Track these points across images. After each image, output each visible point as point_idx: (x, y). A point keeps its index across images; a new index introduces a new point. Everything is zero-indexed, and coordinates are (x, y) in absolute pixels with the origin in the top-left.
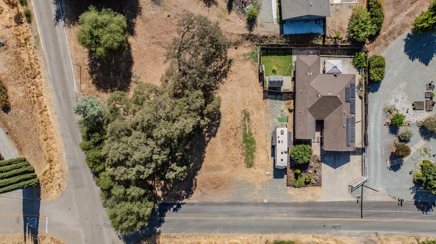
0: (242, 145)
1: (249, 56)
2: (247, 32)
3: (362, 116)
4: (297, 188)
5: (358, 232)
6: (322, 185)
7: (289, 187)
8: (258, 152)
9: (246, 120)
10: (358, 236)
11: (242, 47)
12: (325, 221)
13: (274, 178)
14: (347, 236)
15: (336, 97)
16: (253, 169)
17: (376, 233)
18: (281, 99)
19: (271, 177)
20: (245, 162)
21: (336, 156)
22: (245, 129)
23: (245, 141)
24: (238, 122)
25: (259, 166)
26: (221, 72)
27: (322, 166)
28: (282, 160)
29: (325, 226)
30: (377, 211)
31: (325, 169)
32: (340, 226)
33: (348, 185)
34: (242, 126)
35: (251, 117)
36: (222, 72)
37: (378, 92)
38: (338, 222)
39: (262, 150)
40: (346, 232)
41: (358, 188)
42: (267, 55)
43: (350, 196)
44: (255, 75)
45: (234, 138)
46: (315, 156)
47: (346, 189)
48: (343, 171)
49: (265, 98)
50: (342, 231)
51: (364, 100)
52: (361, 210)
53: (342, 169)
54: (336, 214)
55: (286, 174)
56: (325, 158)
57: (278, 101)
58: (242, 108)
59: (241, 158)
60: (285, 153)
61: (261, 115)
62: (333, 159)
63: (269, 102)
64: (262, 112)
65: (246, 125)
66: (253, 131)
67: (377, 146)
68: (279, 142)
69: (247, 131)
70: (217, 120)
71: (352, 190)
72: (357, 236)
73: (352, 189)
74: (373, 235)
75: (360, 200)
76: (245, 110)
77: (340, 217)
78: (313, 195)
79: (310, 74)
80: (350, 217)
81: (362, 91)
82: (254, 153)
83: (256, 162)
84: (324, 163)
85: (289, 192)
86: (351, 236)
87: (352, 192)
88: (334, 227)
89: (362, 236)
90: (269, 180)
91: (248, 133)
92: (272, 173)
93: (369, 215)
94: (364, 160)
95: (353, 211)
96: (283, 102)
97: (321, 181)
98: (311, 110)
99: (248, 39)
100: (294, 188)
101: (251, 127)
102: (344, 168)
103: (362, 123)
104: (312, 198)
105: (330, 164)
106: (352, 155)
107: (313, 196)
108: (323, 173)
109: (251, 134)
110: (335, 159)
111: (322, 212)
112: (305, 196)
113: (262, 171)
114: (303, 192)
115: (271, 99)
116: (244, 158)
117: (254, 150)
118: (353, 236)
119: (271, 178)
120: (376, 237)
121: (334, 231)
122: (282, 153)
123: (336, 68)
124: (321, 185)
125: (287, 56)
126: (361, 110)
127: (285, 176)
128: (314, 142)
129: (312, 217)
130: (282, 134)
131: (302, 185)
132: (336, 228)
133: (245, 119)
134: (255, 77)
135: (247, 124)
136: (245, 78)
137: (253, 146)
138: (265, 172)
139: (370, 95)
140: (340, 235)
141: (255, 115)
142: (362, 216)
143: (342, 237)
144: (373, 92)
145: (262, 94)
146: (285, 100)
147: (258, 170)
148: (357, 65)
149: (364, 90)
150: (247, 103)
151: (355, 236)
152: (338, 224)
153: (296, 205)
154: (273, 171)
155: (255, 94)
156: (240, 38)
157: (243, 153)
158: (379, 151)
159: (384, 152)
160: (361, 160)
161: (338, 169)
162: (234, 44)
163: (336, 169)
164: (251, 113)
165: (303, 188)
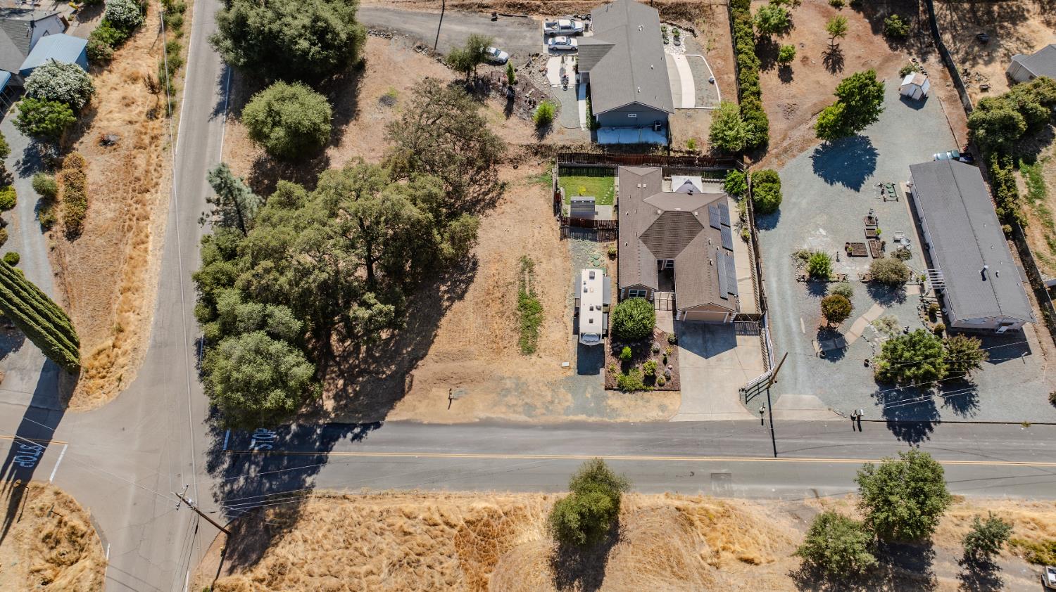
0: (515, 314)
1: (537, 179)
2: (534, 141)
3: (752, 270)
4: (627, 394)
5: (773, 488)
6: (682, 387)
7: (610, 393)
8: (546, 327)
9: (526, 272)
10: (774, 498)
11: (527, 167)
12: (695, 463)
13: (579, 373)
14: (746, 498)
15: (690, 213)
16: (534, 357)
17: (815, 491)
18: (594, 240)
19: (573, 372)
20: (517, 345)
21: (708, 336)
22: (524, 286)
23: (523, 306)
24: (511, 276)
25: (547, 352)
26: (484, 200)
27: (680, 352)
28: (591, 321)
29: (693, 474)
30: (809, 441)
31: (685, 358)
32: (728, 475)
33: (737, 389)
34: (517, 282)
35: (536, 268)
36: (487, 201)
37: (776, 228)
38: (723, 464)
39: (555, 324)
40: (744, 487)
41: (759, 393)
42: (570, 175)
43: (746, 411)
44: (546, 206)
45: (500, 301)
46: (663, 334)
47: (734, 399)
48: (724, 363)
49: (563, 237)
50: (735, 487)
51: (751, 244)
52: (771, 440)
53: (720, 360)
54: (718, 447)
55: (603, 366)
56: (684, 338)
57: (587, 242)
58: (519, 254)
59: (512, 337)
60: (599, 309)
61: (555, 264)
62: (700, 341)
63: (570, 243)
64: (558, 261)
65: (524, 281)
66: (538, 290)
67: (788, 317)
68: (585, 291)
69: (527, 290)
70: (469, 272)
71: (748, 399)
72: (770, 498)
73: (746, 398)
74: (806, 494)
75: (766, 417)
76: (525, 257)
77: (725, 453)
78: (662, 408)
79: (642, 185)
80: (750, 454)
81: (746, 229)
82: (539, 328)
83: (542, 343)
84: (682, 346)
85: (609, 402)
86: (755, 498)
87: (747, 402)
88: (715, 477)
89: (783, 499)
90: (568, 378)
91: (528, 293)
92: (574, 365)
93: (792, 451)
95: (754, 442)
96: (598, 244)
97: (678, 379)
98: (645, 238)
99: (536, 154)
100: (621, 394)
101: (536, 283)
102: (725, 359)
103: (754, 280)
104: (661, 414)
105: (695, 350)
106: (739, 335)
107: (663, 411)
108: (681, 364)
109: (533, 294)
110: (705, 342)
111: (684, 444)
112: (644, 409)
113: (554, 363)
114: (640, 402)
115: (576, 238)
116: (517, 337)
117: (538, 322)
118: (760, 498)
119: (572, 374)
120: (816, 500)
121: (714, 486)
122: (592, 309)
123: (691, 183)
124: (679, 390)
125: (605, 178)
126: (748, 260)
127: (602, 371)
128: (659, 309)
129: (662, 454)
130: (592, 278)
131: (637, 387)
132: (721, 479)
133: (524, 270)
134: (548, 209)
135: (527, 279)
136: (528, 209)
137: (537, 315)
138: (559, 363)
139: (762, 234)
140: (731, 494)
141: (544, 265)
142: (776, 454)
143: (735, 499)
144: (767, 229)
145: (559, 232)
146: (602, 240)
147: (546, 359)
148: (732, 188)
149: (749, 227)
150: (530, 246)
151: (766, 498)
152: (724, 471)
153: (626, 427)
154: (576, 361)
155: (546, 232)
156: (522, 152)
157: (516, 329)
158: (794, 325)
159: (803, 326)
160: (759, 344)
161: (713, 359)
162: (511, 161)
163: (710, 359)
164: (536, 262)
165: (640, 394)
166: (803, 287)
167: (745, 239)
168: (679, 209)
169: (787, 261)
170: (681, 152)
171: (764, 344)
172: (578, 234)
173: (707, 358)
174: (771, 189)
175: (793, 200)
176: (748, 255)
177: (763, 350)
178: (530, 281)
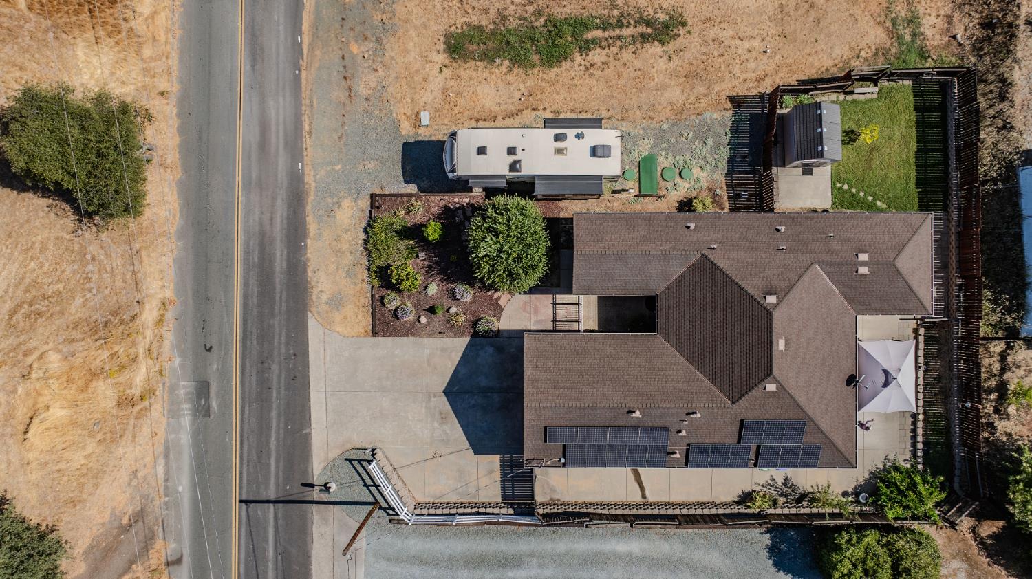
0: (539, 13)
1: (908, 38)
3: (667, 505)
4: (362, 236)
5: (183, 486)
6: (380, 340)
7: (365, 203)
8: (510, 78)
9: (643, 29)
10: (166, 488)
11: (947, 9)
12: (227, 353)
13: (406, 145)
14: (167, 441)
15: (768, 373)
16: (441, 58)
17: (179, 561)
18: (732, 166)
19: (407, 131)
20: (469, 25)
21: (496, 397)
22: (606, 26)
23: (555, 27)
25: (453, 83)
27: (456, 339)
28: (481, 151)
29: (209, 350)
30: (271, 565)
31: (443, 350)
32: (207, 412)
33: (377, 445)
34: (616, 12)
35: (655, 49)
37: (773, 569)
38: (226, 405)
39: (517, 95)
40: (185, 438)
41: (365, 485)
42: (916, 109)
43: (332, 455)
44: (829, 63)
46: (498, 309)
47: (359, 437)
48: (436, 424)
49: (737, 102)
50: (186, 420)
51: (736, 511)
52: (272, 497)
53: (443, 419)
54: (258, 397)
55: (421, 190)
56: (490, 350)
57: (725, 152)
58: (690, 12)
59: (486, 11)
60: (513, 167)
61: (664, 87)
62: (484, 382)
63: (722, 117)
64: (675, 94)
65: (621, 26)
66: (596, 56)
67: (540, 566)
68: (558, 138)
69: (598, 33)
71: (356, 463)
72: (166, 480)
73: (359, 461)
74: (173, 546)
75: (316, 494)
76: (684, 24)
77: (247, 411)
78: (336, 302)
79: (863, 264)
80: (245, 455)
81: (775, 503)
82: (506, 63)
83: (472, 71)
84: (470, 344)
85: (347, 203)
86: (167, 456)
87: (350, 460)
88: (202, 390)
89: (166, 503)
90: (396, 124)
91: (591, 35)
92: (424, 135)
93: (253, 531)
94: (481, 510)
95: (269, 465)
96: (720, 177)
97: (395, 333)
98: (705, 269)
100: (363, 225)
101: (615, 50)
102: (445, 428)
103: (638, 506)
104: (324, 297)
105: (462, 371)
106: (502, 462)
107: (329, 302)
108: (428, 341)
109: (586, 47)
110: (485, 391)
111: (265, 337)
112: (333, 267)
113: (431, 94)
114: (348, 260)
115: (735, 127)
116: (484, 23)
117: (519, 61)
118: (167, 464)
119: (404, 132)
120: (163, 560)
121: (185, 387)
122: (512, 151)
123: (886, 384)
124: (375, 334)
125: (914, 191)
126: (692, 499)
127: (412, 189)
128: (555, 304)
129: (246, 296)
130: (594, 152)
131: (375, 255)
132: (199, 398)
133: (648, 23)
134: (823, 61)
135: (626, 32)
136: (818, 21)
137: (536, 58)
138: (428, 106)
139: (759, 538)
140: (174, 413)
141: (662, 64)
142: (246, 502)
143: (164, 420)
144: (773, 550)
145: (754, 92)
146: (730, 186)
147: (437, 81)
148: (888, 483)
149: (779, 511)
150: (712, 33)
151: (167, 473)
152: (214, 404)
153: (296, 233)
154: (433, 139)
155: (751, 65)
157: (504, 18)
160: (482, 499)
161: (444, 404)
163: (444, 398)
164: (671, 47)
165: (365, 261)
167: (747, 498)
168: (781, 345)
170: (1003, 371)
171: (478, 508)
172: (745, 132)
173: (447, 392)
176: (705, 499)
177: (469, 505)
178: (619, 38)
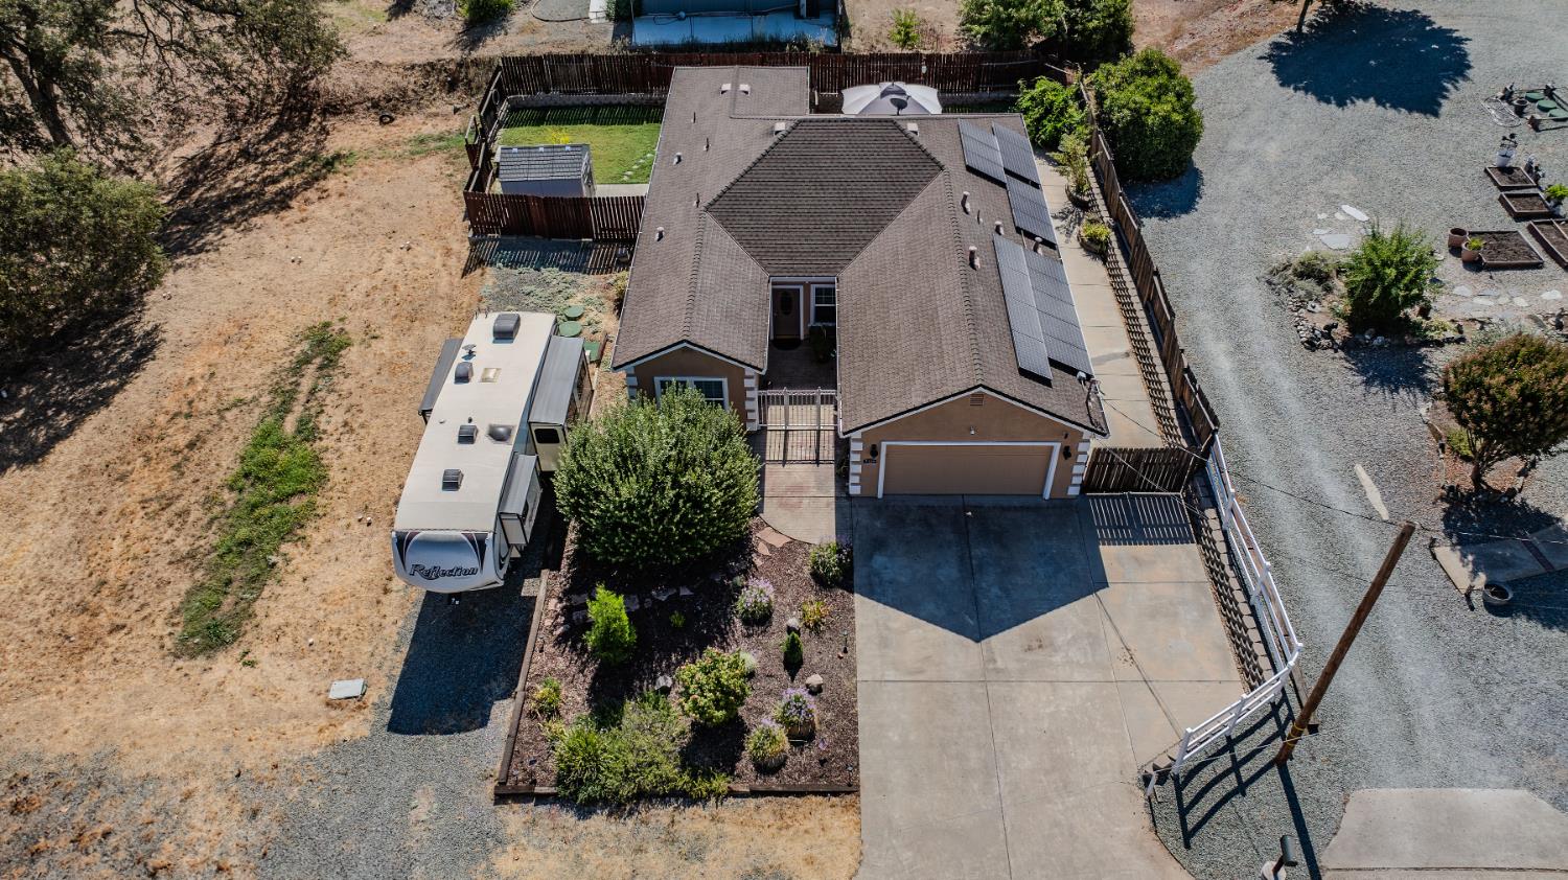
0: (211, 502)
1: (441, 143)
2: (450, 54)
4: (599, 821)
6: (866, 775)
7: (514, 817)
8: (318, 541)
9: (311, 368)
11: (419, 118)
13: (396, 725)
15: (892, 124)
16: (224, 664)
18: (573, 265)
19: (366, 723)
21: (979, 551)
22: (284, 410)
24: (250, 378)
25: (285, 641)
26: (261, 193)
27: (859, 621)
28: (451, 483)
31: (884, 643)
33: (1133, 775)
34: (266, 399)
35: (351, 354)
36: (268, 197)
45: (174, 461)
46: (793, 548)
48: (1058, 658)
49: (475, 264)
53: (1041, 644)
55: (509, 690)
56: (879, 560)
57: (551, 273)
58: (310, 319)
59: (163, 584)
60: (499, 437)
61: (421, 341)
62: (949, 572)
63: (492, 278)
65: (292, 393)
66: (331, 420)
68: (464, 378)
69: (292, 420)
70: (112, 377)
71: (1192, 819)
73: (1183, 812)
76: (326, 325)
79: (735, 87)
81: (1094, 220)
82: (285, 547)
83: (278, 606)
84: (870, 594)
87: (1188, 836)
91: (290, 429)
92: (383, 691)
94: (1224, 559)
99: (451, 87)
100: (568, 818)
101: (331, 399)
102: (1060, 639)
105: (930, 607)
106: (1113, 541)
108: (864, 671)
109: (308, 431)
110: (970, 570)
113: (295, 681)
114: (656, 859)
115: (513, 264)
116: (186, 587)
117: (290, 530)
119: (364, 729)
122: (468, 439)
123: (904, 94)
124: (851, 789)
127: (503, 713)
128: (784, 462)
130: (505, 336)
131: (648, 780)
133: (305, 362)
135: (306, 386)
136: (385, 206)
137: (296, 503)
138: (321, 685)
139: (1154, 228)
141: (381, 345)
145: (465, 253)
147: (272, 667)
149: (1105, 212)
150: (355, 296)
154: (398, 672)
155: (422, 259)
156: (412, 81)
158: (1335, 492)
159: (1374, 496)
160: (1202, 574)
161: (1006, 644)
162: (376, 105)
163: (995, 641)
164: (356, 338)
165: (661, 814)
166: (1334, 368)
167: (1095, 248)
169: (1252, 296)
171: (1223, 576)
172: (523, 254)
173: (978, 636)
174: (1163, 90)
175: (1236, 145)
176: (1109, 293)
178: (312, 392)
